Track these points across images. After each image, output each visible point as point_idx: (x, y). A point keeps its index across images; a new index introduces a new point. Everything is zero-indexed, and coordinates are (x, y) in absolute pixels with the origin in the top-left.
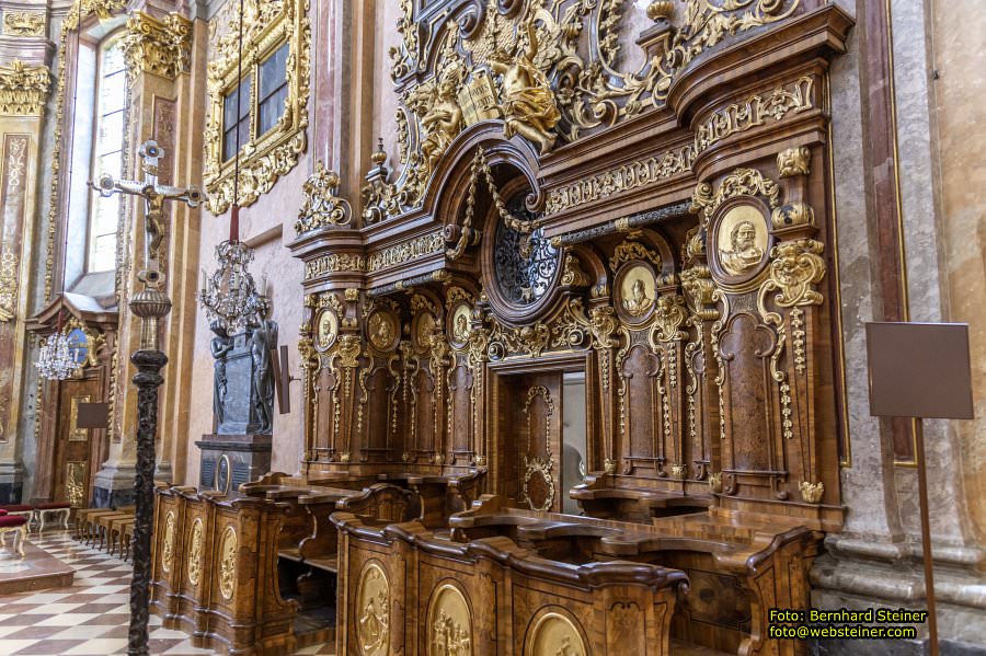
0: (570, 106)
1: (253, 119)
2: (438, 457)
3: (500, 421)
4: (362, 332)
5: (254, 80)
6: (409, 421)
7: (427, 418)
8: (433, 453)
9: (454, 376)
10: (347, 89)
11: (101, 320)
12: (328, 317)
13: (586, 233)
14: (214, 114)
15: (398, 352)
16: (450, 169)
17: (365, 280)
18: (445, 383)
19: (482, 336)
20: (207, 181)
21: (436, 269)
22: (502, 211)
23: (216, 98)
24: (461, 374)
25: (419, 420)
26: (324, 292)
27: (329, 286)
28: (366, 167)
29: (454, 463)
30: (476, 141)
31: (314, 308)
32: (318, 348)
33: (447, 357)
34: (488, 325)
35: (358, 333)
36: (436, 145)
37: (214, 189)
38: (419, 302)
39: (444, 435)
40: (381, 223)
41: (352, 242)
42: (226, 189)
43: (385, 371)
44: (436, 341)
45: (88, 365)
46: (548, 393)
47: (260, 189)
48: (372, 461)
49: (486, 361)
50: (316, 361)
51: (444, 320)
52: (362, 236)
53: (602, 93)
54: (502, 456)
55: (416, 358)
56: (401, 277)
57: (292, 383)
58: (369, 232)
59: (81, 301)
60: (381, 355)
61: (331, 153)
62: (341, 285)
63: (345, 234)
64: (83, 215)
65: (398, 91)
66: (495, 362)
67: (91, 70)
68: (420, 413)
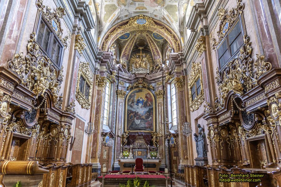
0: (246, 85)
1: (196, 93)
2: (240, 161)
3: (251, 152)
4: (219, 134)
5: (195, 85)
6: (234, 153)
7: (237, 152)
8: (239, 160)
9: (240, 142)
10: (209, 86)
11: (175, 135)
12: (212, 131)
13: (253, 110)
14: (190, 92)
15: (228, 138)
16: (228, 100)
17: (218, 123)
18: (239, 144)
19: (244, 133)
20: (190, 105)
21: (230, 120)
22: (238, 107)
23: (190, 89)
24: (242, 142)
25: (236, 153)
26: (210, 126)
27: (211, 125)
28: (215, 100)
29: (244, 162)
30: (231, 94)
31: (209, 130)
32: (211, 138)
33: (238, 138)
34: (245, 130)
35: (218, 134)
36: (224, 96)
37: (191, 107)
38: (231, 126)
39: (241, 155)
40: (219, 111)
41: (214, 116)
42: (193, 107)
43: (226, 142)
44: (235, 135)
45: (175, 144)
46: (262, 145)
47: (199, 106)
48: (226, 162)
49: (246, 138)
50: (211, 141)
51: (236, 130)
52: (216, 114)
53: (251, 82)
54: (253, 160)
55: (233, 139)
56: (224, 122)
57: (208, 146)
58: (217, 113)
59: (172, 132)
60: (225, 139)
61: (208, 99)
62: (213, 125)
63: (212, 114)
64: (171, 115)
65: (218, 85)
66: (248, 138)
67: (170, 88)
68: (235, 151)
